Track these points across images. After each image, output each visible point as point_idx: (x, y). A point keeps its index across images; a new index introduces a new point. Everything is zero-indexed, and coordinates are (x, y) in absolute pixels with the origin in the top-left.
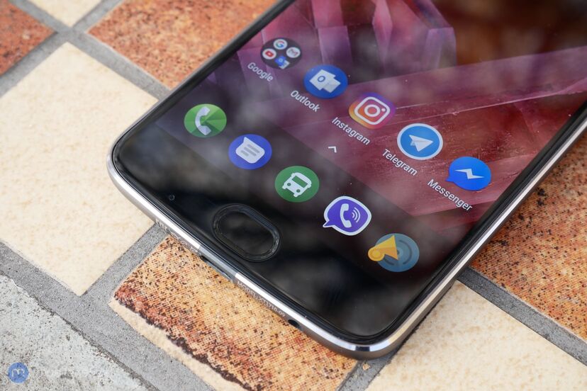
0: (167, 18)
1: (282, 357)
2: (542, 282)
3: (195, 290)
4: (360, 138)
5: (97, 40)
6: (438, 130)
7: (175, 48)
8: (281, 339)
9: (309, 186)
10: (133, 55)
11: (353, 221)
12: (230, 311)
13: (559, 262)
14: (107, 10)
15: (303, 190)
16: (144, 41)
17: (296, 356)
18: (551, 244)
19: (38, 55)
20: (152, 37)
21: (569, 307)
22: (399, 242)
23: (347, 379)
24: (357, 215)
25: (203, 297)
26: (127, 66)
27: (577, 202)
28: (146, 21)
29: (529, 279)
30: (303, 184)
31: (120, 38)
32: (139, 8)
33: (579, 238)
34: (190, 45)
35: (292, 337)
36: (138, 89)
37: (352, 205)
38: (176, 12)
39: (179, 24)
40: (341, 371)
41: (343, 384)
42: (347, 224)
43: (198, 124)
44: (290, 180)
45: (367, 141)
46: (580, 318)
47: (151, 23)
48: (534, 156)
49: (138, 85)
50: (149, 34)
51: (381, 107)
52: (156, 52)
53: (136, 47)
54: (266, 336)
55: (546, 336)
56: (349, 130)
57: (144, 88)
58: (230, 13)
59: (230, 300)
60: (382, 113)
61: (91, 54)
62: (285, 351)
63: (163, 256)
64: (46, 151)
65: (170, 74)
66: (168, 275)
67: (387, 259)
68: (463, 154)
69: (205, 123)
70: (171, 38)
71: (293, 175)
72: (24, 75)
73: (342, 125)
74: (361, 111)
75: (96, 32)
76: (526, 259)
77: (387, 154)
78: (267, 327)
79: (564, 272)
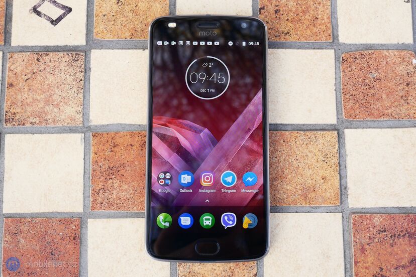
0: (110, 185)
1: (236, 273)
2: (285, 196)
3: (199, 272)
4: (212, 191)
5: (96, 211)
6: (231, 170)
7: (123, 195)
8: (232, 268)
9: (211, 219)
10: (113, 208)
11: (231, 221)
12: (213, 271)
13: (285, 186)
14: (89, 197)
15: (210, 221)
16: (111, 200)
17: (240, 270)
18: (280, 181)
19: (84, 231)
20: (112, 196)
21: (296, 199)
22: (248, 217)
23: (257, 266)
24: (231, 218)
25: (203, 272)
26: (114, 213)
27: (277, 161)
28: (105, 191)
29: (281, 198)
30: (209, 219)
31: (103, 205)
32: (98, 188)
33: (285, 173)
34: (126, 190)
35: (235, 265)
36: (125, 219)
37: (227, 215)
38: (111, 181)
39: (116, 185)
40: (254, 265)
41: (257, 268)
42: (231, 222)
43: (163, 223)
44: (205, 221)
45: (214, 191)
46: (301, 200)
47: (107, 191)
48: (262, 159)
49: (123, 218)
50: (110, 196)
51: (209, 175)
52: (118, 201)
53: (111, 204)
54: (228, 270)
55: (296, 212)
56: (207, 191)
57: (126, 217)
58: (128, 168)
59: (210, 267)
60: (211, 177)
61: (99, 218)
62: (236, 270)
63: (181, 269)
64: (119, 262)
65: (130, 206)
66: (188, 273)
67: (249, 225)
68: (243, 173)
69: (165, 222)
70: (118, 193)
71: (204, 219)
72: (87, 241)
73: (203, 191)
74: (205, 181)
75: (93, 208)
76: (276, 192)
77: (224, 191)
78: (226, 267)
79: (288, 188)
